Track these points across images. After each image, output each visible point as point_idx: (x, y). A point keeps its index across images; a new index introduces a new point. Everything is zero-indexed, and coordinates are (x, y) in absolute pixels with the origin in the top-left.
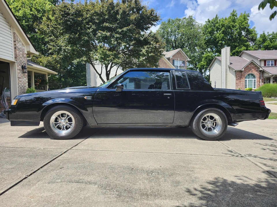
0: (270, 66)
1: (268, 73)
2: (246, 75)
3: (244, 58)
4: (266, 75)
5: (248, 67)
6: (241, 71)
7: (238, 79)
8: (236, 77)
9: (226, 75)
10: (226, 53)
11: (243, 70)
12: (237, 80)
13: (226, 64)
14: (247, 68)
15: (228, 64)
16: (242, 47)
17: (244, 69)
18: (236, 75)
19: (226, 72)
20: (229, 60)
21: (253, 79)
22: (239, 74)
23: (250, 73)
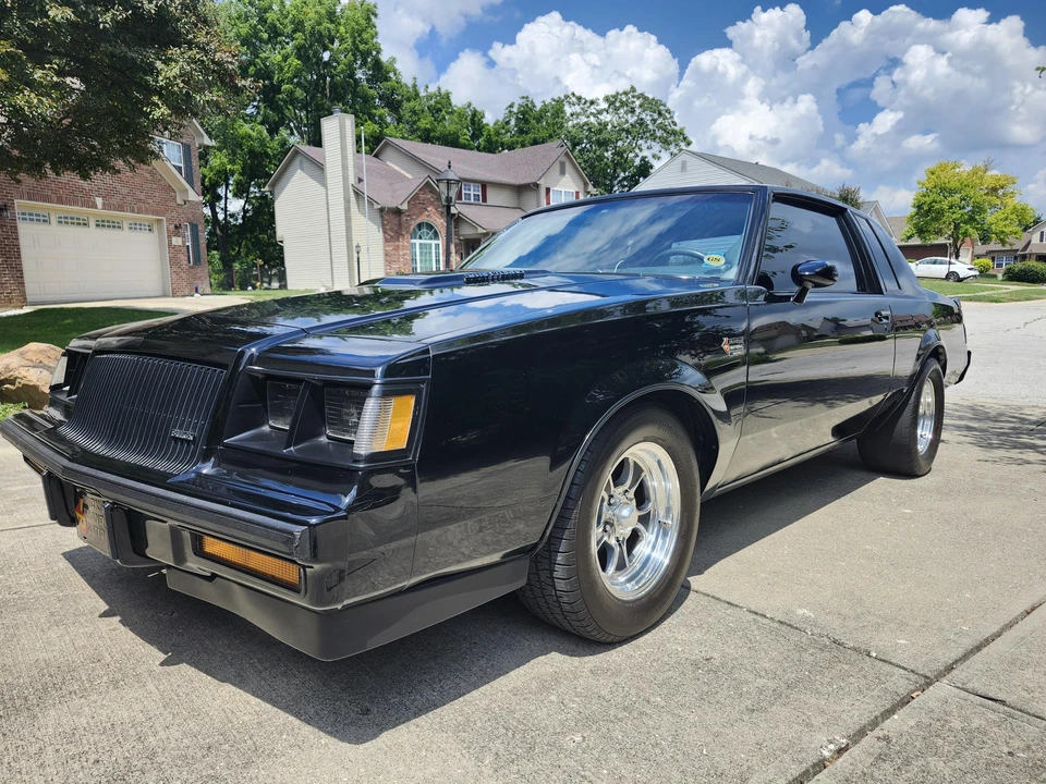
0: (472, 201)
1: (473, 225)
2: (414, 224)
3: (393, 166)
4: (466, 232)
5: (418, 199)
6: (398, 212)
7: (392, 237)
8: (385, 232)
9: (348, 219)
10: (341, 137)
11: (405, 207)
12: (386, 240)
13: (345, 178)
14: (414, 200)
15: (352, 180)
16: (366, 121)
17: (406, 203)
18: (383, 225)
19: (347, 210)
20: (355, 166)
21: (434, 242)
22: (394, 221)
23: (423, 219)
